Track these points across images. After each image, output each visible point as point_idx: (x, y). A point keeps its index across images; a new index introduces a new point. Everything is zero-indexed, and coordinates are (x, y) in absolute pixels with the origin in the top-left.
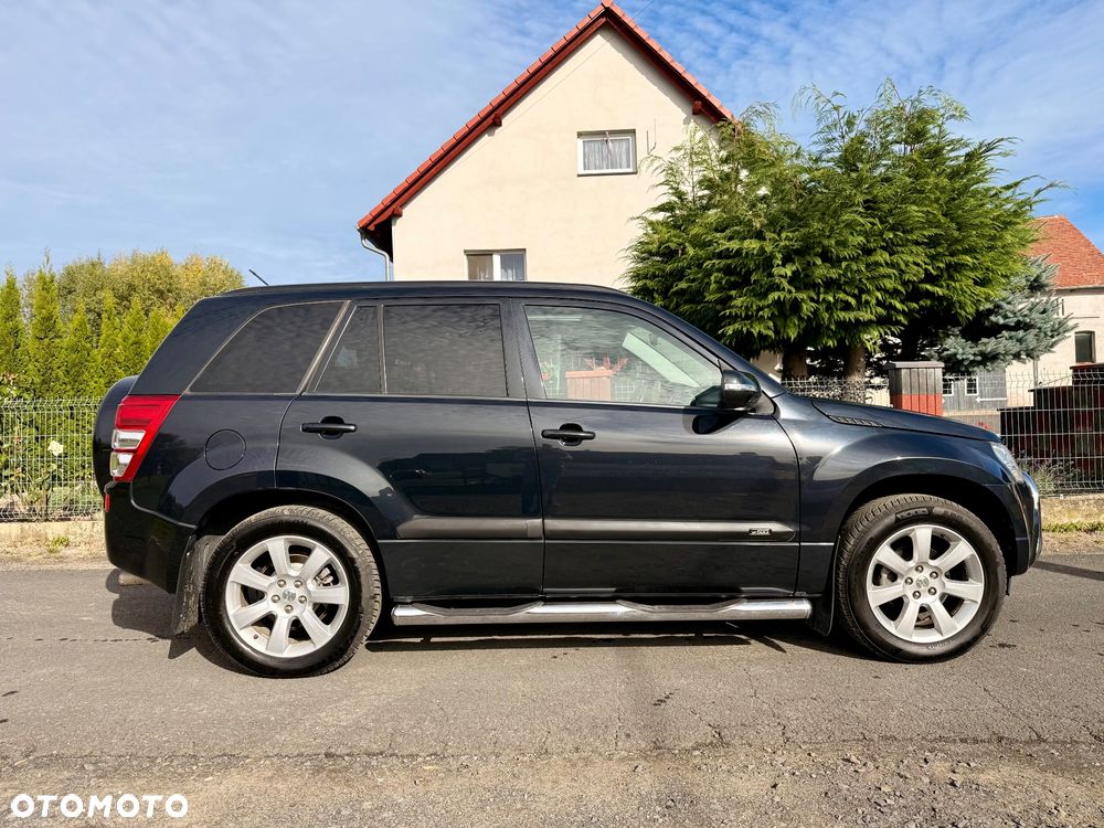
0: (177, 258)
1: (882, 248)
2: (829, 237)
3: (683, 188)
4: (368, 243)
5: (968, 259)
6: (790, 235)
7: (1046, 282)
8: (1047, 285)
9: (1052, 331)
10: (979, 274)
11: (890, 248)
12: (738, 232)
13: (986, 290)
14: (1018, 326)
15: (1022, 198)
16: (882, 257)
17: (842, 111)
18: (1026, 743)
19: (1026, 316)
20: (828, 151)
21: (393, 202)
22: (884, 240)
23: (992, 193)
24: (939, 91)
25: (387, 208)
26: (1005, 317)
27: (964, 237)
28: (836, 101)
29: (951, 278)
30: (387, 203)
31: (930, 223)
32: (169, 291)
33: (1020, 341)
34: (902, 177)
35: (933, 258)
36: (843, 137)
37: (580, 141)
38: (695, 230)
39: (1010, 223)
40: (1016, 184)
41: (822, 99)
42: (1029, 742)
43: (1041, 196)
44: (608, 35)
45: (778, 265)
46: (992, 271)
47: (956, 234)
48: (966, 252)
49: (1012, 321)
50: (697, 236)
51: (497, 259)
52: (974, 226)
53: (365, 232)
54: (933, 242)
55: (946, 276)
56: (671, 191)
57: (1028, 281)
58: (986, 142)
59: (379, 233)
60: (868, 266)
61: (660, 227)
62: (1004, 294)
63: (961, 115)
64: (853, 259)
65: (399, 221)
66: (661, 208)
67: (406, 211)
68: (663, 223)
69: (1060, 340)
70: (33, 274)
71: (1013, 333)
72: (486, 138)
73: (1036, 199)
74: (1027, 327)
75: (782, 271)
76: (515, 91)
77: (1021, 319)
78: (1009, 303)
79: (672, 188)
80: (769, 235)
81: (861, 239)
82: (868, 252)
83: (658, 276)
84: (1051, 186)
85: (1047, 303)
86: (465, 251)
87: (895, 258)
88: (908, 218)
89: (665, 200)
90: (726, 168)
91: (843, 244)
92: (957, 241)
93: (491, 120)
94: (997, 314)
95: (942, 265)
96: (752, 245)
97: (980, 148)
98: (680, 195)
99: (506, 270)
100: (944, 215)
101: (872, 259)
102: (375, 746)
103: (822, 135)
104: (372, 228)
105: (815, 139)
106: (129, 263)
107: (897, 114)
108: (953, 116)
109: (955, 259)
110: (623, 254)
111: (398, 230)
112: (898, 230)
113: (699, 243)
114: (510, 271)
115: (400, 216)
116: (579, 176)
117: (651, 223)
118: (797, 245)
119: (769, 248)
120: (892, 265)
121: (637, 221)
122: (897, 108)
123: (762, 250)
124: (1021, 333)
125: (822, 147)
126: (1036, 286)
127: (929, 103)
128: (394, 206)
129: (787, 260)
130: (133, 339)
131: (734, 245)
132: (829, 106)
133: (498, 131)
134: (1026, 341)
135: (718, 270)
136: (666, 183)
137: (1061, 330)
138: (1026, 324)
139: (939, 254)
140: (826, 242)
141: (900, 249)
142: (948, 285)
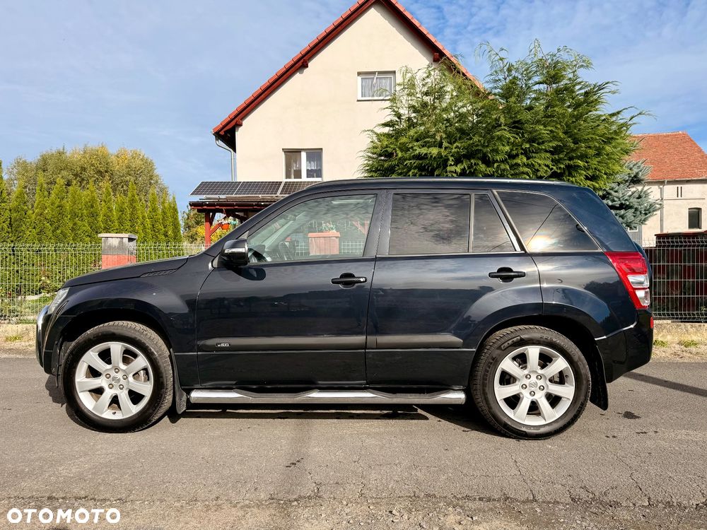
0: (112, 150)
1: (522, 154)
2: (487, 146)
3: (401, 111)
4: (220, 143)
5: (581, 163)
6: (459, 145)
7: (642, 178)
8: (643, 180)
9: (645, 210)
10: (590, 173)
11: (526, 153)
12: (428, 142)
13: (594, 183)
14: (622, 207)
15: (622, 121)
16: (522, 160)
17: (505, 62)
18: (524, 502)
19: (626, 200)
20: (496, 88)
21: (236, 117)
22: (522, 149)
23: (603, 118)
24: (571, 50)
25: (232, 120)
26: (613, 201)
27: (577, 147)
28: (502, 54)
29: (570, 175)
30: (232, 116)
31: (555, 138)
32: (106, 172)
33: (622, 217)
34: (540, 106)
35: (556, 162)
36: (505, 79)
37: (359, 78)
38: (403, 140)
39: (612, 138)
40: (618, 113)
41: (493, 52)
42: (526, 501)
43: (634, 120)
44: (378, 8)
45: (451, 165)
46: (598, 171)
47: (572, 145)
48: (578, 158)
49: (617, 204)
50: (403, 144)
51: (304, 155)
52: (586, 141)
53: (218, 135)
54: (555, 151)
55: (567, 173)
56: (392, 113)
57: (629, 177)
58: (598, 84)
59: (227, 135)
60: (512, 167)
61: (383, 137)
62: (613, 185)
63: (587, 65)
64: (502, 161)
65: (241, 129)
66: (386, 125)
67: (245, 122)
68: (384, 135)
69: (651, 216)
70: (20, 159)
71: (618, 212)
72: (298, 75)
73: (630, 122)
74: (627, 207)
75: (453, 168)
76: (316, 45)
77: (623, 202)
78: (616, 192)
79: (394, 111)
80: (445, 144)
81: (507, 148)
82: (512, 156)
83: (379, 170)
84: (640, 114)
85: (641, 192)
86: (283, 149)
87: (530, 161)
88: (540, 134)
89: (388, 119)
90: (426, 99)
91: (496, 151)
92: (573, 150)
93: (300, 64)
94: (608, 198)
95: (562, 166)
96: (434, 151)
97: (594, 88)
98: (399, 116)
99: (310, 162)
100: (565, 133)
101: (515, 161)
102: (83, 492)
103: (492, 77)
104: (222, 133)
105: (487, 79)
106: (82, 153)
107: (541, 64)
108: (582, 66)
109: (571, 163)
110: (362, 154)
111: (240, 134)
112: (534, 142)
113: (404, 148)
114: (312, 163)
115: (241, 125)
116: (358, 101)
117: (377, 135)
118: (464, 152)
119: (444, 154)
120: (527, 166)
121: (368, 132)
122: (541, 60)
123: (439, 153)
124: (622, 212)
125: (491, 85)
126: (635, 180)
127: (564, 57)
128: (237, 119)
129: (457, 161)
130: (57, 204)
131: (424, 151)
132: (498, 57)
133: (306, 70)
134: (626, 216)
135: (415, 168)
136: (391, 107)
137: (651, 210)
138: (627, 206)
139: (561, 159)
140: (485, 150)
141: (534, 155)
142: (569, 180)
